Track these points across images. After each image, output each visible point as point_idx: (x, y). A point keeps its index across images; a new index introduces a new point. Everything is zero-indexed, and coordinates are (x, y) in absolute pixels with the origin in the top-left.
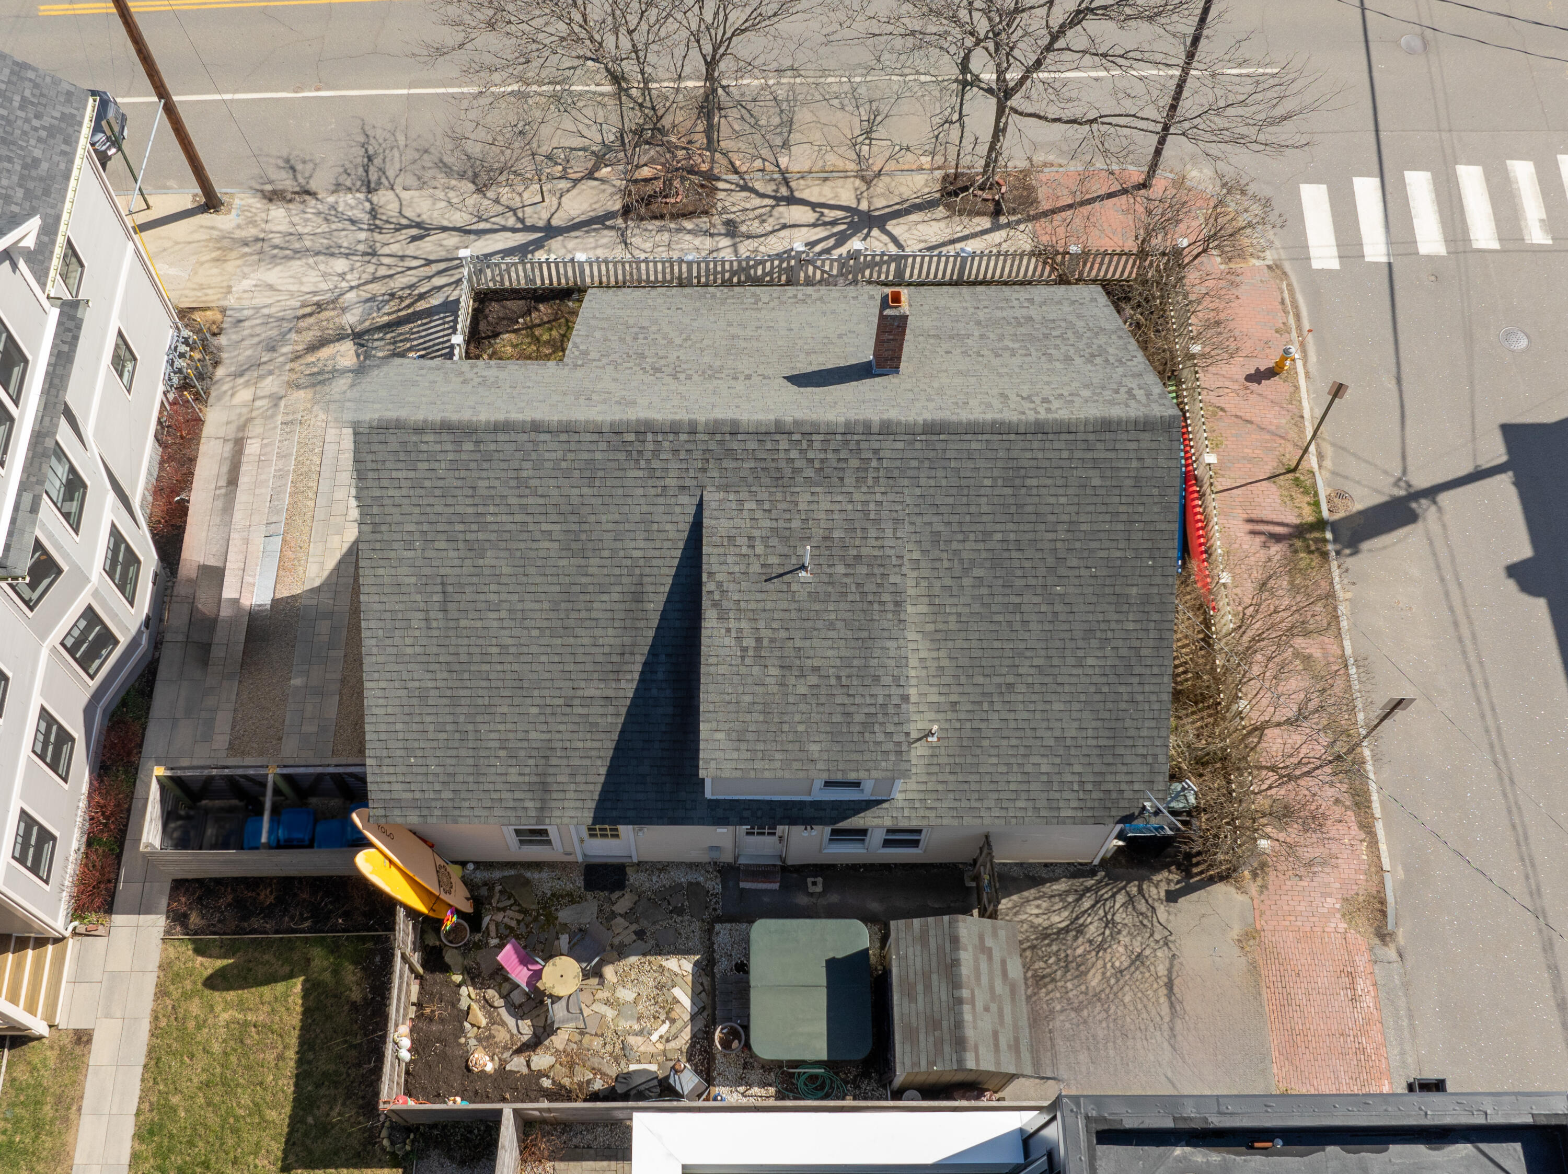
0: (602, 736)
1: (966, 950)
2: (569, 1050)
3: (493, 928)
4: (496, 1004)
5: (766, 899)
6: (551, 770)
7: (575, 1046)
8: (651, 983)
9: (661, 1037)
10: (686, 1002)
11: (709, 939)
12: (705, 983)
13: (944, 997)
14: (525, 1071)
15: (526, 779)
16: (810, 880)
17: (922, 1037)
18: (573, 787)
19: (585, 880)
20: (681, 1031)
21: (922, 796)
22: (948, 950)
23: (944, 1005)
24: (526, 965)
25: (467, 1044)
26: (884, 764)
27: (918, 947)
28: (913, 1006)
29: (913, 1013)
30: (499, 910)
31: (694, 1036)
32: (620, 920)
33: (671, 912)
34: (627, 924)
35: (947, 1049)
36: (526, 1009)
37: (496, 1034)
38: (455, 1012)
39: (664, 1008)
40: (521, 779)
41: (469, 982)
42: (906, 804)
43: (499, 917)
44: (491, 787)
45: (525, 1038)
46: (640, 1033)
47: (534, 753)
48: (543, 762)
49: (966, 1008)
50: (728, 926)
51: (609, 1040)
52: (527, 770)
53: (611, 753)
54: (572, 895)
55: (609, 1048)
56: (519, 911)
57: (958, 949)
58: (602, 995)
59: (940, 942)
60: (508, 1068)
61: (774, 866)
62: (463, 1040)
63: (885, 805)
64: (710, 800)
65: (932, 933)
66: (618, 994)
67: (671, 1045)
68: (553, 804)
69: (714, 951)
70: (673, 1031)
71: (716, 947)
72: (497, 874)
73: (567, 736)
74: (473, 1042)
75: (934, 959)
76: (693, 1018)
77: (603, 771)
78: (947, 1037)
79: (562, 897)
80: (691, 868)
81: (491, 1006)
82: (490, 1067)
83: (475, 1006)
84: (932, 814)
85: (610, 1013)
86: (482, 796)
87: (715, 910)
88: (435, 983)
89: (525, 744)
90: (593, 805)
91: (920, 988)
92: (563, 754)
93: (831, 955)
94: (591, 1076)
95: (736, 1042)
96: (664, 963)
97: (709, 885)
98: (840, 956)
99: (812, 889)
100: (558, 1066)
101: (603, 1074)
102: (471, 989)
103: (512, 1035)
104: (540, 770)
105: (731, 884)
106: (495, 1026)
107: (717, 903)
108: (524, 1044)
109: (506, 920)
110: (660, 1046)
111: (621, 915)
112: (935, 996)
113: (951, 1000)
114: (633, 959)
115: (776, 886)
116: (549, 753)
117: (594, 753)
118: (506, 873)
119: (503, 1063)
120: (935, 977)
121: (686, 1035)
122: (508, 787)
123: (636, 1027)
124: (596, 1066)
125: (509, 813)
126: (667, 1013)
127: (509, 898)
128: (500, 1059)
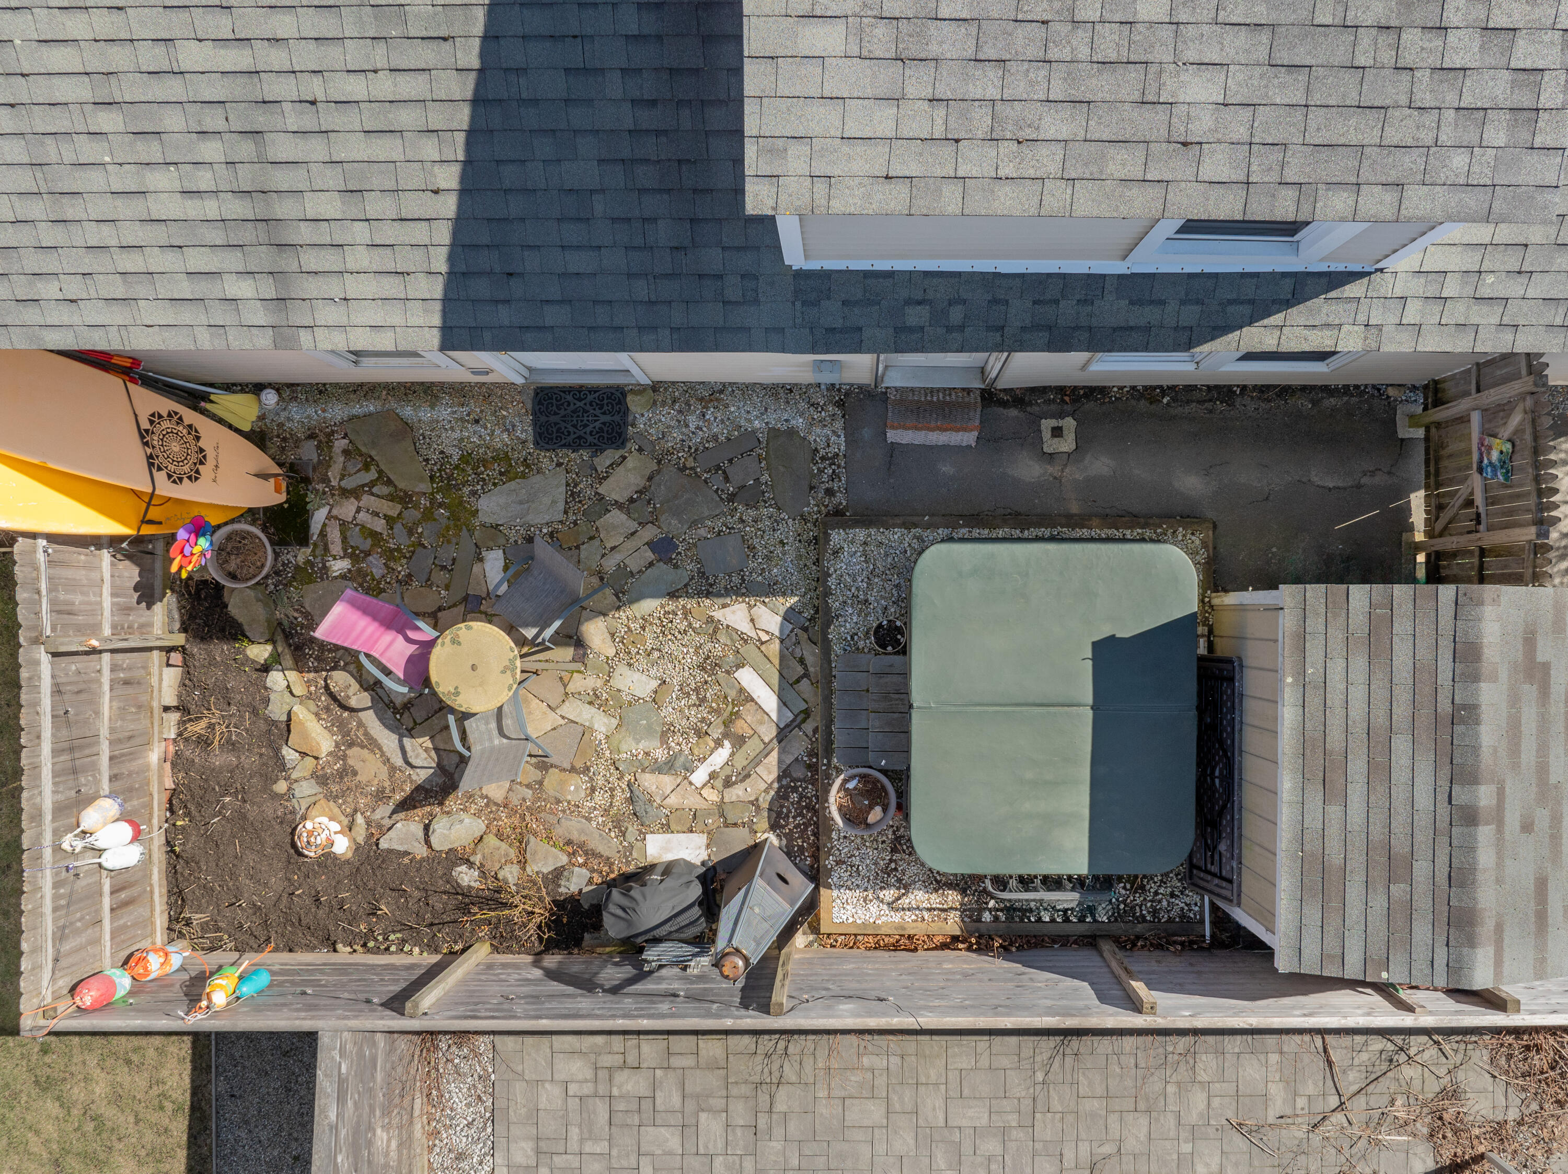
0: (427, 55)
1: (1494, 678)
2: (515, 801)
3: (334, 535)
4: (353, 703)
5: (947, 469)
6: (282, 179)
7: (529, 793)
8: (691, 659)
9: (713, 776)
10: (768, 699)
11: (817, 562)
12: (810, 659)
13: (1423, 800)
14: (421, 851)
15: (211, 208)
16: (1047, 425)
17: (1355, 891)
18: (361, 232)
19: (535, 423)
20: (757, 761)
21: (1471, 261)
22: (1445, 677)
23: (1423, 821)
24: (401, 631)
25: (289, 794)
26: (1459, 160)
27: (1359, 663)
28: (1335, 810)
29: (1334, 831)
30: (346, 493)
31: (784, 774)
32: (616, 517)
33: (732, 498)
34: (633, 525)
35: (1422, 931)
36: (419, 715)
37: (358, 766)
38: (263, 726)
39: (717, 712)
40: (193, 209)
41: (288, 660)
42: (1417, 286)
43: (347, 509)
44: (107, 235)
45: (421, 776)
46: (667, 767)
47: (213, 120)
48: (246, 149)
49: (1485, 833)
50: (860, 534)
51: (600, 781)
52: (204, 180)
53: (463, 117)
54: (507, 457)
55: (600, 798)
56: (391, 498)
57: (1475, 678)
58: (583, 683)
59: (1424, 653)
60: (383, 844)
61: (968, 391)
62: (281, 787)
63: (1353, 290)
64: (801, 275)
65: (1402, 626)
66: (617, 682)
67: (737, 793)
68: (311, 287)
69: (827, 593)
70: (740, 762)
71: (832, 582)
72: (337, 412)
73: (307, 56)
74: (306, 790)
75: (1403, 696)
76: (783, 734)
77: (449, 177)
78: (1423, 902)
79: (484, 462)
80: (776, 396)
81: (345, 708)
82: (342, 846)
83: (302, 713)
84: (1488, 317)
85: (602, 724)
86: (88, 263)
87: (830, 492)
88: (212, 663)
89: (173, 89)
90: (437, 288)
91: (1357, 767)
92: (308, 121)
93: (1104, 631)
94: (564, 859)
95: (878, 810)
96: (718, 615)
97: (817, 436)
98: (1126, 632)
99: (1051, 445)
100: (491, 840)
101: (590, 854)
102: (292, 675)
103: (393, 769)
104: (246, 178)
105: (867, 433)
106: (356, 750)
107: (834, 476)
108: (418, 789)
109: (363, 517)
110: (712, 795)
111: (618, 505)
112: (1400, 794)
113: (1443, 809)
114: (649, 606)
115: (968, 438)
116: (260, 119)
117: (407, 118)
118: (357, 410)
119: (377, 831)
120: (1401, 744)
121: (769, 771)
122: (159, 234)
123: (660, 754)
124: (575, 836)
125: (187, 315)
126: (727, 724)
127: (366, 467)
128: (368, 823)
